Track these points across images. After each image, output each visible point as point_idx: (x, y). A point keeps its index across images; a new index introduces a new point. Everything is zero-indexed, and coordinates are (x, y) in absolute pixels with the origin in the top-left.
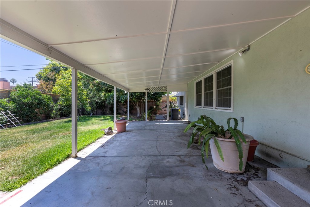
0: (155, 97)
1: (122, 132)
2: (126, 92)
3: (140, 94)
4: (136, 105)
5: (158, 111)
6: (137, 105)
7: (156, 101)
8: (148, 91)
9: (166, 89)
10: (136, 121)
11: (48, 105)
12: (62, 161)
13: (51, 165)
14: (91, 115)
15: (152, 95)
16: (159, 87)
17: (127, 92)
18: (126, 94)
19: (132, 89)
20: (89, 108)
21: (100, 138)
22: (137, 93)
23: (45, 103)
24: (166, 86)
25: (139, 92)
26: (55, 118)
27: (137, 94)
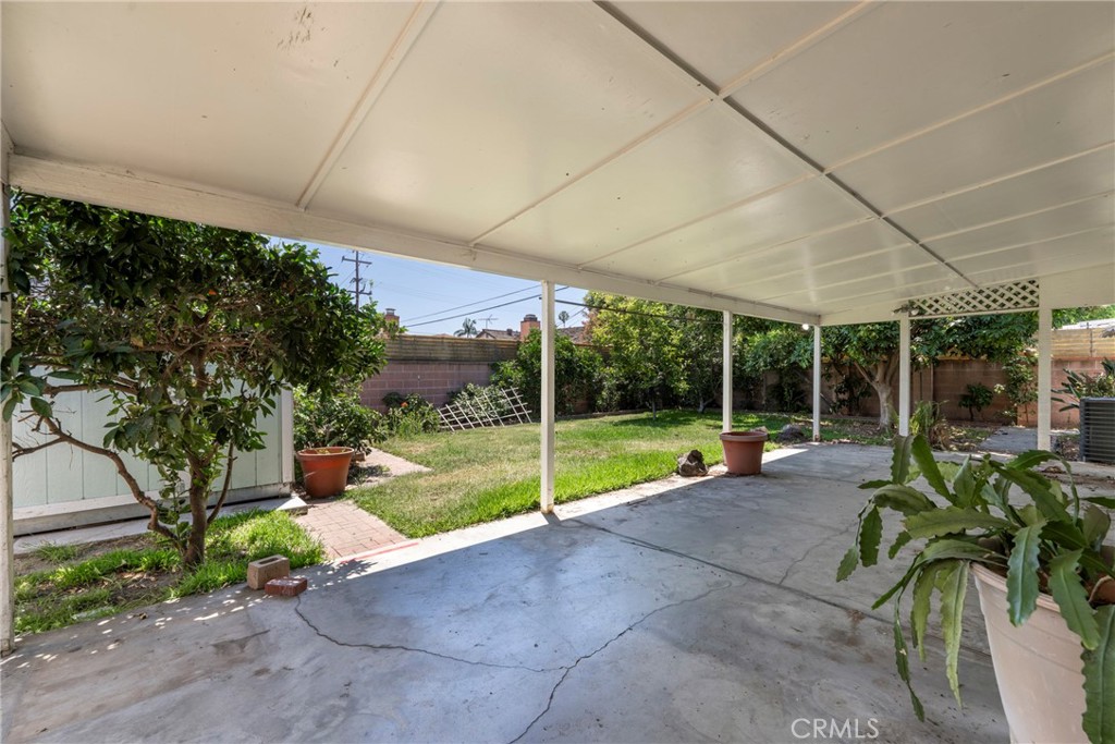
0: (974, 337)
1: (742, 475)
2: (806, 327)
3: (880, 332)
4: (872, 377)
5: (1021, 410)
6: (878, 377)
7: (988, 357)
8: (914, 313)
9: (1031, 298)
10: (852, 443)
11: (589, 376)
12: (517, 512)
13: (490, 515)
14: (700, 410)
15: (950, 330)
16: (981, 292)
17: (812, 328)
18: (808, 335)
19: (831, 313)
20: (683, 386)
21: (654, 480)
22: (865, 325)
23: (581, 371)
24: (1032, 282)
25: (873, 324)
26: (606, 410)
27: (862, 333)
